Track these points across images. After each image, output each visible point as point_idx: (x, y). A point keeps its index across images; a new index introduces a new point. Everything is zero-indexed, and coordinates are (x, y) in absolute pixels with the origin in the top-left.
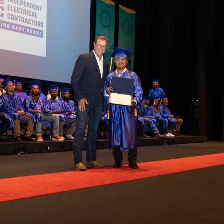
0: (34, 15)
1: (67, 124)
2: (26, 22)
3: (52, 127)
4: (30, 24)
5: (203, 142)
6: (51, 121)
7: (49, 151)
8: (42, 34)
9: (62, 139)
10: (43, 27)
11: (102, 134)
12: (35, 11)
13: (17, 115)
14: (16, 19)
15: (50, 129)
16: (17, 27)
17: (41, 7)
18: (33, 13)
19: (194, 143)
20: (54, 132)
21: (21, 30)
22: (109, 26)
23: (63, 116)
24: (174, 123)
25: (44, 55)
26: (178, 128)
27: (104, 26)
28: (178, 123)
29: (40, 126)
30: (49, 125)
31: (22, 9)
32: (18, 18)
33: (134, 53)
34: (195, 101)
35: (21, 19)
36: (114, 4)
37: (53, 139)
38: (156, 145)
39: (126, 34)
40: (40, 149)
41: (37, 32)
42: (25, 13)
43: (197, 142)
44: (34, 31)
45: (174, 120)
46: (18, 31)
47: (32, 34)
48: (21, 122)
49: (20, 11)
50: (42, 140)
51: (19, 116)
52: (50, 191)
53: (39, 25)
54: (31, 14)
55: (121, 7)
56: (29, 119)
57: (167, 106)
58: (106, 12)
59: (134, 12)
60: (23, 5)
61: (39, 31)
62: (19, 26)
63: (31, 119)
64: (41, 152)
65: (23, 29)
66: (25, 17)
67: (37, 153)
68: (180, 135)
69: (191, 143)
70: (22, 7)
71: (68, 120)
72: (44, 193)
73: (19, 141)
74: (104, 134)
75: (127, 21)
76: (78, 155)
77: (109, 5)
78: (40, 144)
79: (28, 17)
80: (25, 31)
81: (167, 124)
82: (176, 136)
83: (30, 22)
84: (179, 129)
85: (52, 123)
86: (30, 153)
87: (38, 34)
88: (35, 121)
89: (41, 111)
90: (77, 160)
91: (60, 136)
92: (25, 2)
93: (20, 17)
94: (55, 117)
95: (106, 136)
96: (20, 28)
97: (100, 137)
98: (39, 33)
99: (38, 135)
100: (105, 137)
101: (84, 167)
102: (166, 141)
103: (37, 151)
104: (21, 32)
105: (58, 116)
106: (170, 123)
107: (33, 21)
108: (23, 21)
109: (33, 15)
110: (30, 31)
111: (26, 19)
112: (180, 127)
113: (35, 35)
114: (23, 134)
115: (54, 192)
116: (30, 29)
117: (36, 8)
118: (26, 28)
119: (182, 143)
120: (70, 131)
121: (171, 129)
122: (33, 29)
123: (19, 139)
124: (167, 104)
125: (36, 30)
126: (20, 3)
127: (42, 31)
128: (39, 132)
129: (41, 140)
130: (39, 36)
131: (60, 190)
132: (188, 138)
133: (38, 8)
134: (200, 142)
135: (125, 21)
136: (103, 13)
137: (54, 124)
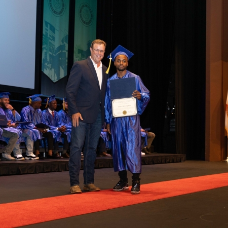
11: (51, 153)
22: (61, 12)
24: (144, 138)
27: (55, 12)
28: (149, 137)
34: (171, 109)
39: (84, 22)
45: (144, 134)
69: (166, 163)
74: (53, 153)
75: (86, 6)
76: (74, 177)
82: (146, 154)
84: (150, 144)
90: (73, 182)
95: (56, 155)
97: (48, 156)
100: (54, 156)
101: (79, 191)
112: (151, 142)
119: (154, 164)
132: (162, 156)
134: (177, 162)
135: (83, 6)
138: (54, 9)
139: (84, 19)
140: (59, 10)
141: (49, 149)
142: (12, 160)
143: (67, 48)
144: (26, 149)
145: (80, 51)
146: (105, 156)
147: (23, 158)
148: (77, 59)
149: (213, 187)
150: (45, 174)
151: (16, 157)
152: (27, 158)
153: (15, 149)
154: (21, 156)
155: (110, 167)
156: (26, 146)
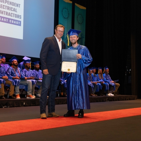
0: (15, 10)
1: (37, 87)
2: (9, 15)
4: (12, 16)
5: (134, 100)
6: (26, 85)
7: (25, 106)
8: (20, 23)
9: (34, 97)
10: (21, 18)
11: (62, 94)
12: (15, 8)
13: (2, 80)
14: (2, 13)
15: (25, 90)
16: (3, 19)
17: (20, 5)
18: (14, 9)
19: (127, 100)
20: (28, 92)
21: (5, 21)
22: (67, 18)
23: (34, 80)
24: (113, 86)
26: (116, 90)
27: (64, 18)
28: (116, 86)
29: (18, 88)
30: (24, 88)
31: (6, 6)
32: (4, 12)
33: (85, 37)
34: (129, 70)
35: (5, 13)
36: (71, 2)
37: (28, 98)
38: (100, 102)
39: (79, 23)
40: (19, 104)
41: (17, 22)
42: (8, 9)
43: (130, 100)
44: (15, 22)
45: (113, 84)
46: (3, 21)
47: (13, 24)
48: (5, 86)
49: (5, 7)
50: (20, 98)
51: (4, 81)
52: (24, 131)
53: (18, 17)
54: (13, 9)
55: (76, 4)
56: (11, 83)
57: (108, 74)
58: (65, 8)
59: (85, 8)
60: (7, 3)
61: (18, 21)
62: (4, 18)
63: (12, 83)
64: (19, 106)
65: (7, 20)
66: (9, 11)
67: (16, 107)
68: (118, 94)
69: (125, 100)
70: (6, 4)
71: (38, 84)
72: (20, 132)
73: (3, 98)
74: (63, 94)
75: (80, 14)
77: (68, 3)
78: (18, 100)
79: (11, 12)
80: (8, 21)
81: (108, 87)
82: (115, 95)
84: (117, 90)
85: (27, 86)
86: (11, 107)
87: (17, 23)
88: (15, 84)
89: (18, 78)
90: (42, 111)
92: (8, 1)
93: (5, 12)
94: (29, 82)
95: (65, 95)
96: (5, 19)
97: (61, 96)
98: (18, 23)
99: (17, 94)
100: (64, 96)
102: (107, 99)
103: (16, 105)
104: (6, 22)
106: (110, 86)
107: (14, 14)
108: (7, 14)
110: (11, 21)
111: (9, 13)
112: (117, 89)
113: (16, 24)
114: (6, 94)
115: (26, 131)
116: (12, 20)
117: (16, 5)
118: (9, 19)
119: (119, 100)
120: (39, 91)
121: (111, 91)
122: (14, 20)
123: (4, 97)
124: (108, 73)
125: (16, 21)
126: (5, 2)
127: (20, 22)
129: (19, 98)
130: (18, 25)
131: (30, 131)
132: (123, 96)
133: (17, 5)
134: (132, 100)
136: (64, 8)
137: (28, 86)
138: (64, 16)
139: (79, 22)
140: (67, 17)
141: (61, 92)
150: (59, 105)
155: (94, 102)
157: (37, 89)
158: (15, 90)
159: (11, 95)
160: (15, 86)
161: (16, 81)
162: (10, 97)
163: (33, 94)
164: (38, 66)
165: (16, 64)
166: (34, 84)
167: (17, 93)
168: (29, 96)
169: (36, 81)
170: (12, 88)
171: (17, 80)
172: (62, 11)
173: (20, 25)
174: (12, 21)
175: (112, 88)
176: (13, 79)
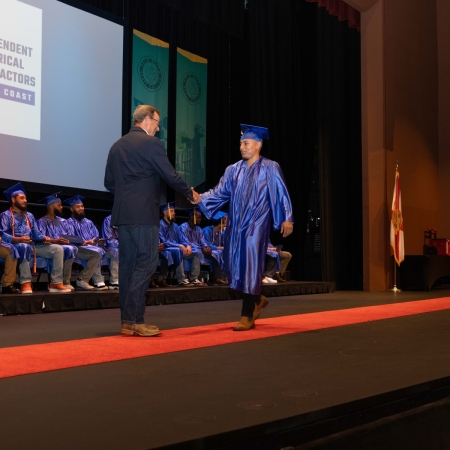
1: (79, 262)
2: (3, 76)
3: (51, 267)
4: (11, 79)
5: (328, 292)
6: (47, 257)
7: (45, 311)
8: (33, 98)
9: (68, 289)
10: (34, 85)
12: (19, 57)
15: (46, 272)
17: (30, 49)
18: (16, 59)
19: (311, 293)
20: (53, 277)
22: (156, 86)
23: (71, 247)
24: (275, 259)
25: (37, 137)
26: (283, 269)
27: (148, 85)
28: (282, 258)
30: (44, 265)
33: (205, 134)
34: (315, 219)
36: (166, 45)
37: (52, 290)
39: (190, 99)
40: (29, 307)
41: (24, 94)
43: (317, 293)
44: (18, 93)
45: (275, 254)
47: (14, 99)
50: (31, 291)
52: (37, 370)
53: (27, 82)
54: (12, 61)
55: (179, 50)
56: (8, 253)
58: (150, 60)
59: (204, 61)
61: (27, 92)
63: (11, 253)
64: (30, 313)
67: (22, 314)
68: (287, 280)
69: (306, 294)
72: (24, 372)
77: (157, 47)
78: (28, 297)
79: (7, 68)
82: (279, 281)
83: (10, 76)
84: (285, 268)
85: (50, 260)
86: (8, 315)
87: (25, 98)
88: (18, 256)
89: (28, 238)
91: (65, 283)
94: (56, 249)
98: (27, 97)
99: (24, 282)
103: (21, 310)
105: (61, 248)
106: (268, 258)
107: (15, 74)
109: (16, 63)
110: (9, 93)
111: (3, 71)
112: (286, 266)
113: (20, 100)
116: (10, 88)
117: (20, 51)
118: (2, 87)
119: (289, 295)
120: (84, 274)
121: (270, 270)
122: (16, 90)
125: (22, 91)
127: (33, 94)
128: (26, 276)
129: (28, 291)
130: (26, 102)
131: (54, 367)
132: (301, 284)
133: (25, 51)
134: (323, 293)
135: (188, 77)
136: (145, 61)
137: (54, 262)
138: (147, 80)
139: (190, 95)
140: (155, 83)
142: (90, 290)
143: (166, 136)
144: (110, 275)
145: (185, 140)
146: (220, 283)
147: (106, 288)
148: (181, 150)
149: (366, 320)
151: (96, 286)
152: (111, 287)
153: (95, 275)
154: (103, 284)
155: (226, 299)
156: (109, 271)
157: (78, 268)
158: (18, 271)
159: (8, 284)
160: (20, 261)
161: (23, 247)
162: (6, 290)
163: (68, 281)
164: (79, 207)
165: (23, 206)
166: (72, 257)
167: (24, 278)
168: (56, 287)
169: (75, 251)
170: (11, 266)
171: (26, 245)
172: (141, 69)
173: (32, 102)
174: (12, 91)
175: (272, 263)
176: (14, 242)
